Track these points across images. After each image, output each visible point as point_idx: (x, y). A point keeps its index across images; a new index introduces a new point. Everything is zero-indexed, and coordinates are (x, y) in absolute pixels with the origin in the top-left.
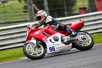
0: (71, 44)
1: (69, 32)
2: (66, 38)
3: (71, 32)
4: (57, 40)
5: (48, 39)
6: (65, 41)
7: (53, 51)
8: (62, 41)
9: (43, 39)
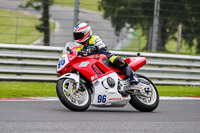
2: (124, 85)
3: (132, 76)
4: (112, 85)
5: (100, 80)
6: (122, 89)
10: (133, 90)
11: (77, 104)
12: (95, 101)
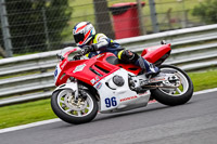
0: (148, 92)
1: (143, 66)
2: (139, 80)
3: (148, 67)
4: (120, 84)
5: (103, 81)
6: (137, 85)
7: (112, 107)
8: (130, 85)
9: (93, 81)
10: (154, 84)
11: (80, 115)
12: (103, 106)
